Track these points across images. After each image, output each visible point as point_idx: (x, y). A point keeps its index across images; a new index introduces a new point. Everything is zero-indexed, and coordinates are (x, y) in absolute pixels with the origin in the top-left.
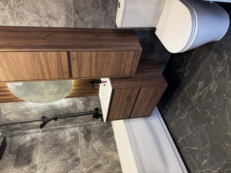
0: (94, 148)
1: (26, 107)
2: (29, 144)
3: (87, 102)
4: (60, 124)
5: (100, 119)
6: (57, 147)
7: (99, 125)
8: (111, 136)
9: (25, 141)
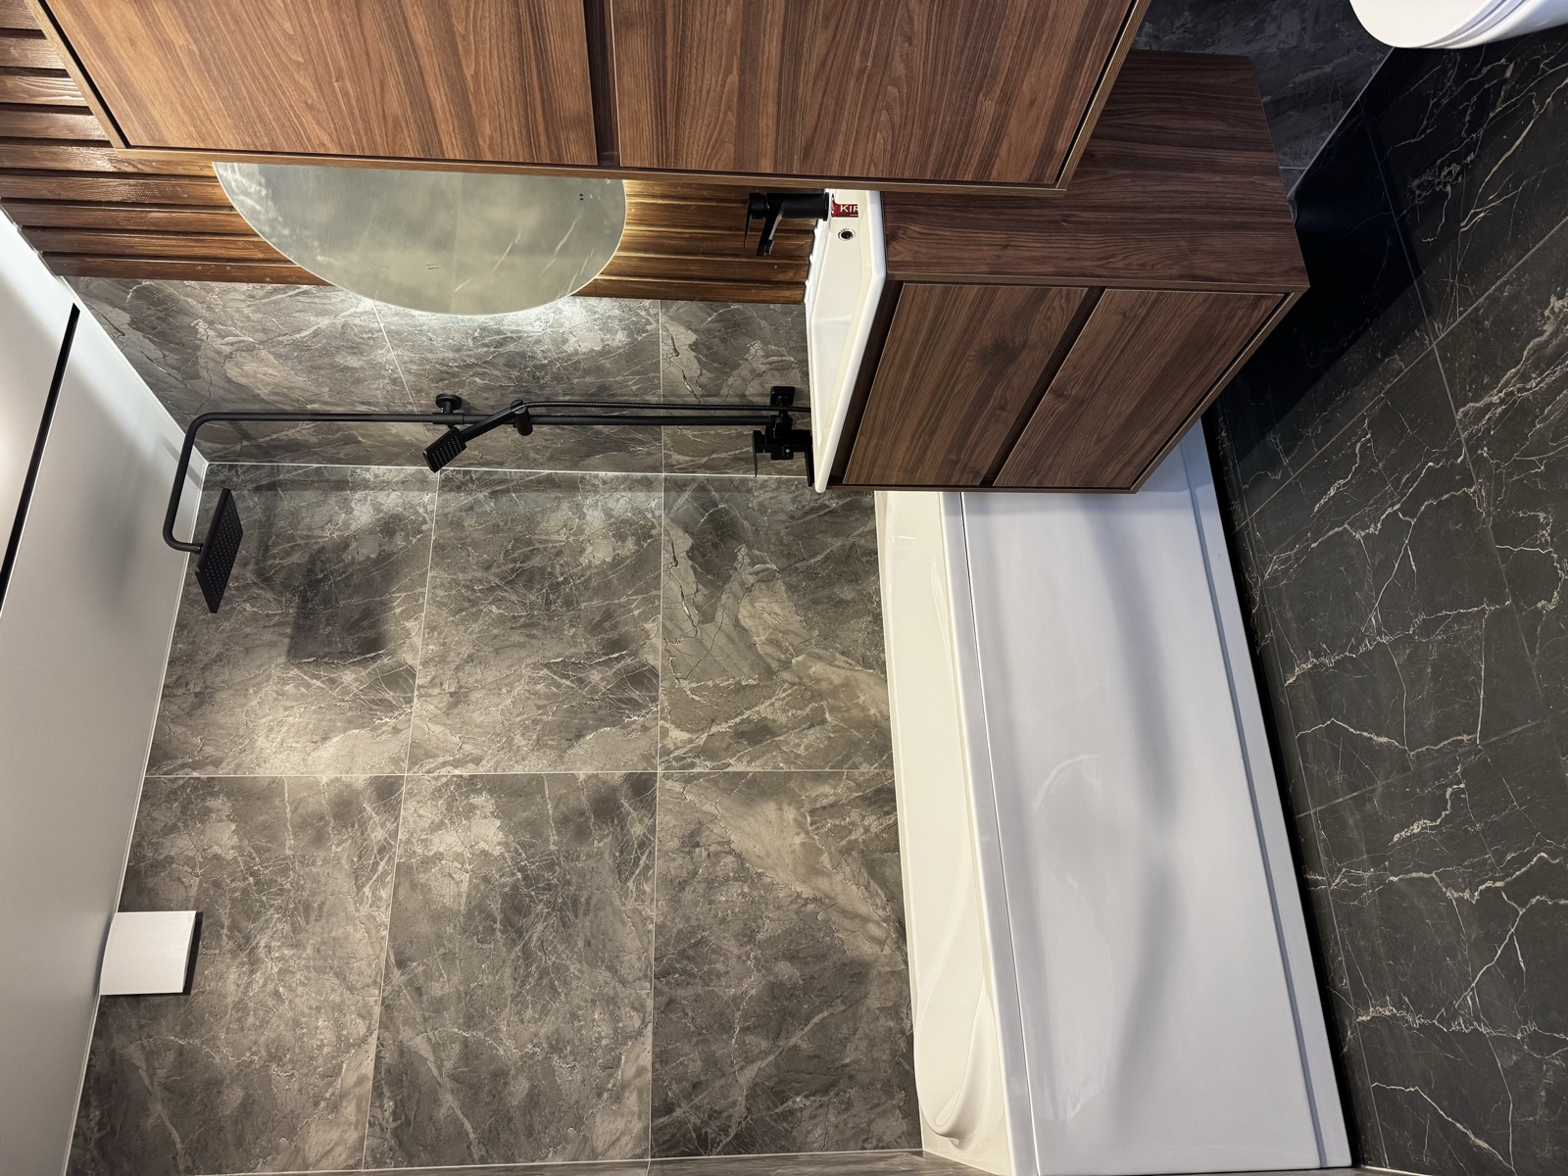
0: (744, 629)
1: (339, 321)
2: (367, 551)
3: (723, 340)
4: (554, 459)
5: (799, 459)
6: (529, 585)
7: (794, 500)
8: (855, 573)
9: (347, 525)
